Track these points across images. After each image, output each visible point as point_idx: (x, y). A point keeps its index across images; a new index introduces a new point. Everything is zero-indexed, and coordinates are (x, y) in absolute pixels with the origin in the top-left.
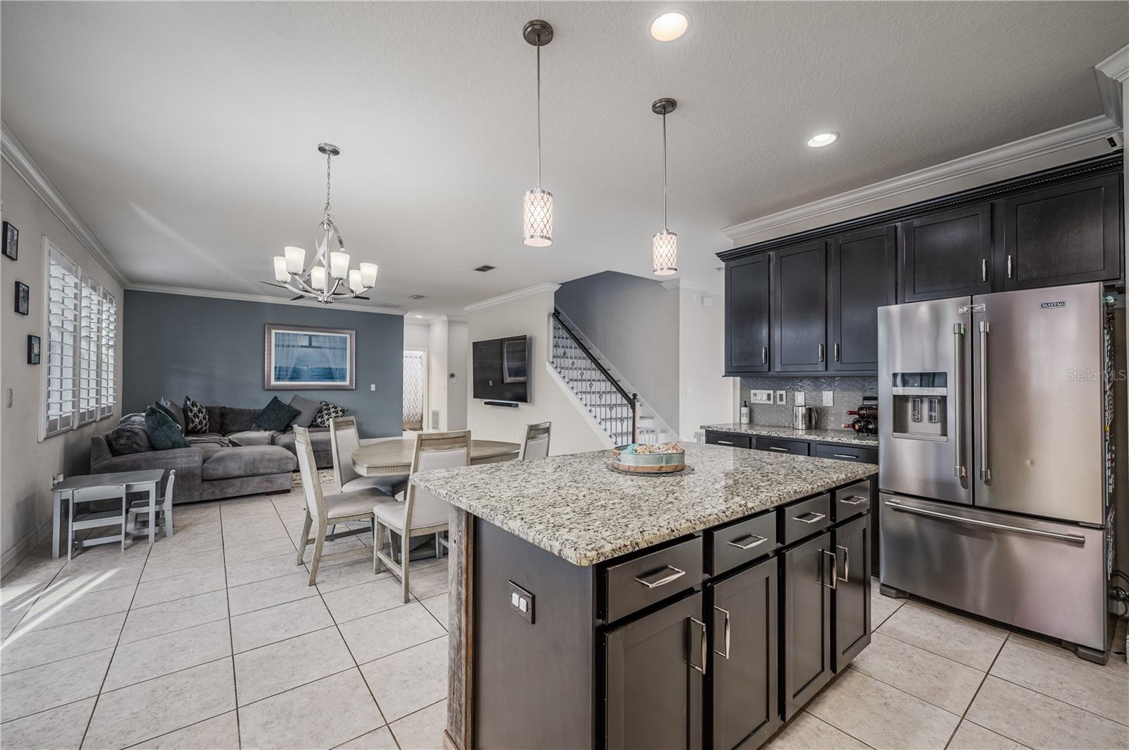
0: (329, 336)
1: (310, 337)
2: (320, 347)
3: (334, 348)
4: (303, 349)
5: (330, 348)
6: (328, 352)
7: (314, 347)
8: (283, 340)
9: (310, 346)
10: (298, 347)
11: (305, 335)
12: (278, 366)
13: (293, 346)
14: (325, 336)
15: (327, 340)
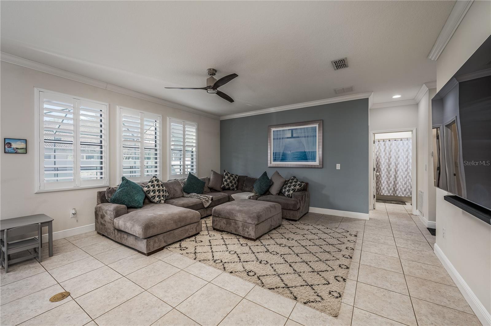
0: (304, 128)
1: (292, 130)
2: (298, 137)
3: (308, 137)
4: (288, 139)
5: (305, 137)
6: (303, 140)
7: (294, 137)
8: (277, 135)
9: (292, 137)
10: (285, 138)
11: (289, 130)
12: (275, 152)
13: (283, 138)
14: (301, 128)
15: (303, 131)
